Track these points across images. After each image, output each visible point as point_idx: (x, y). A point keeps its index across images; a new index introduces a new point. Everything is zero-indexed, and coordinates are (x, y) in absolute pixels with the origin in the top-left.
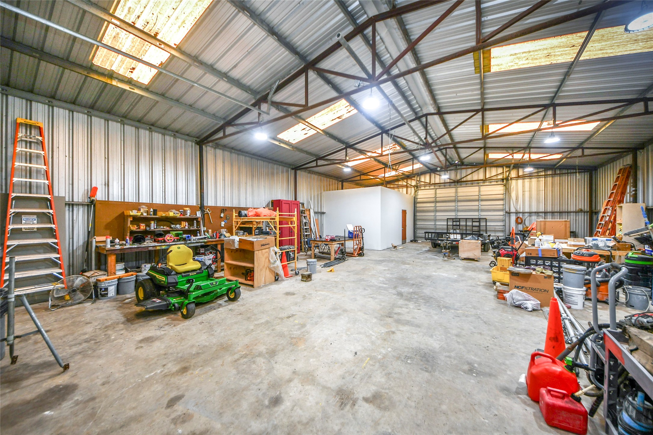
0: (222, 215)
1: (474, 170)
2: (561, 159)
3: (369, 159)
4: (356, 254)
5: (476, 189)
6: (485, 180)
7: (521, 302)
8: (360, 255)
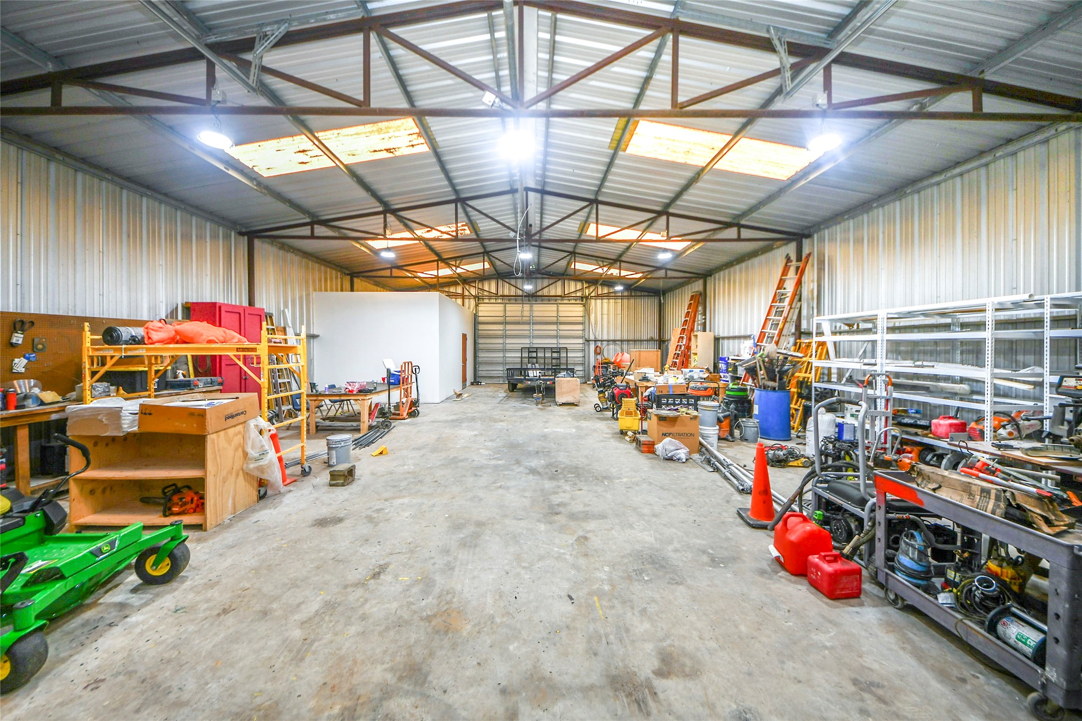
0: (18, 338)
1: (551, 281)
2: (640, 279)
3: (418, 242)
4: (405, 414)
5: (554, 307)
6: (562, 297)
7: (673, 453)
8: (413, 414)
